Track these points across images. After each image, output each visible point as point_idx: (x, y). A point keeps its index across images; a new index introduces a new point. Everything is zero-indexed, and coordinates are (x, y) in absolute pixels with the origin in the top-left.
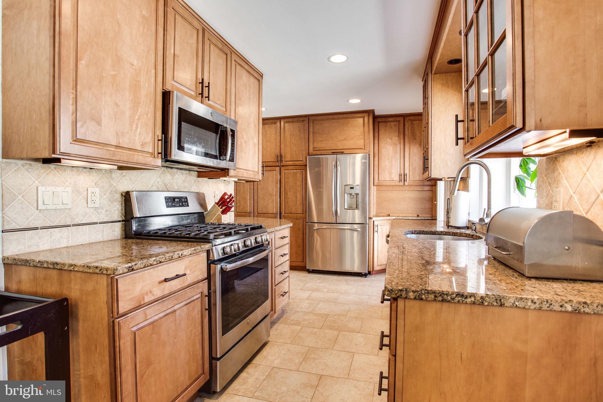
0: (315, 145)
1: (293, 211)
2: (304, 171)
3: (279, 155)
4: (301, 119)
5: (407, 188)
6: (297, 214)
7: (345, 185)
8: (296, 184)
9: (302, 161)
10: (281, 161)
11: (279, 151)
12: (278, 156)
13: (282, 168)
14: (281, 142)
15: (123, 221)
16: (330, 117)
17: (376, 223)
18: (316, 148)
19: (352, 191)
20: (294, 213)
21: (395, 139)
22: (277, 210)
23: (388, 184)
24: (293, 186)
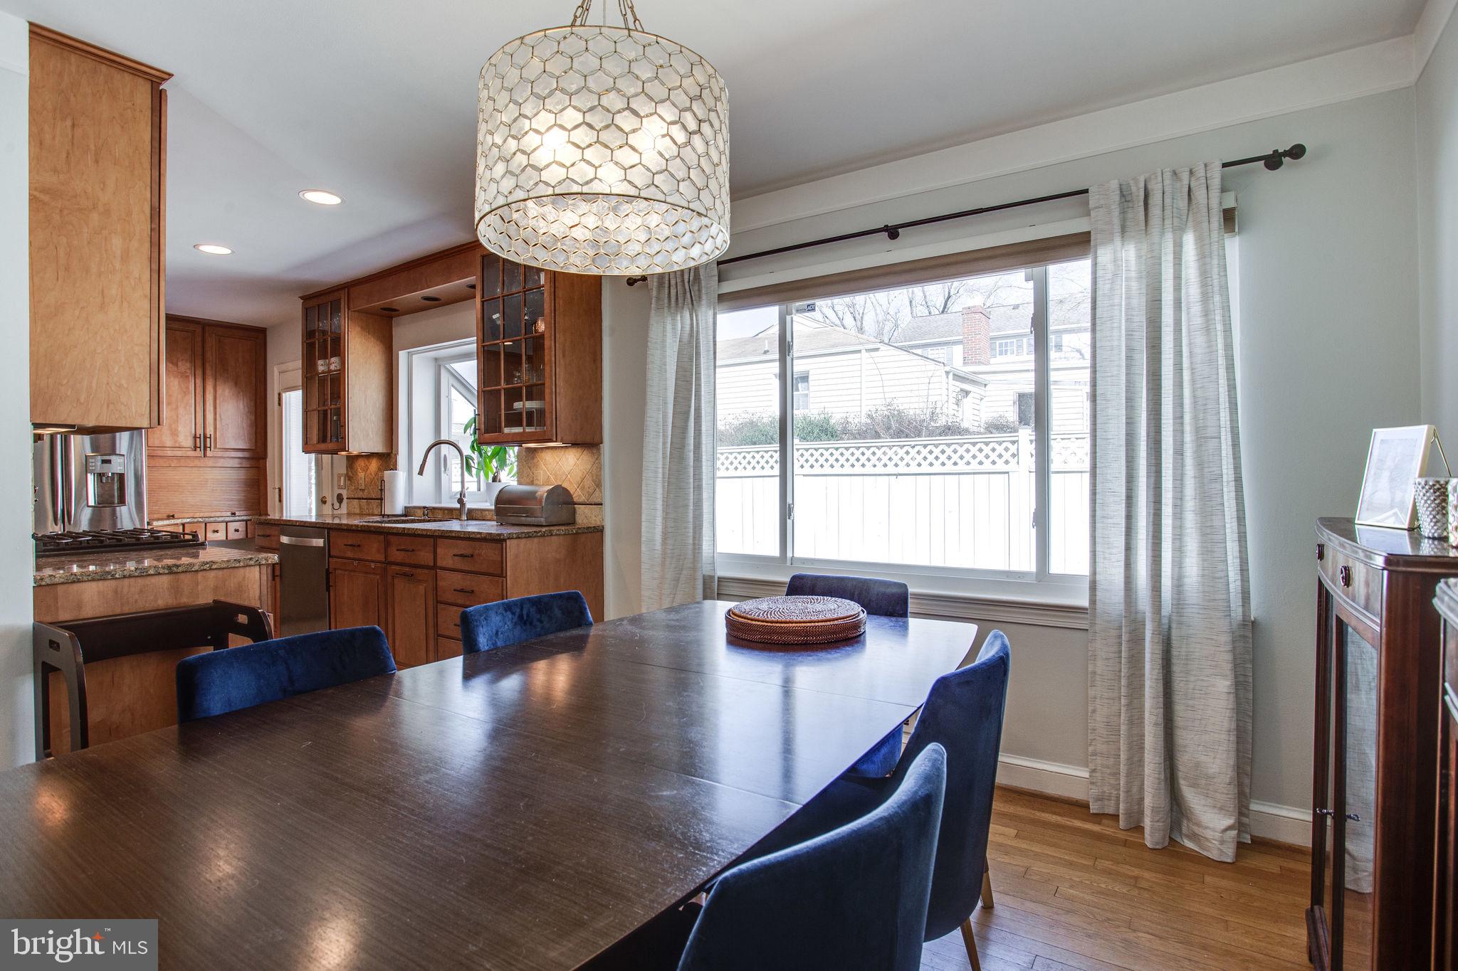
5: (211, 463)
7: (87, 456)
19: (105, 468)
21: (185, 366)
23: (169, 453)
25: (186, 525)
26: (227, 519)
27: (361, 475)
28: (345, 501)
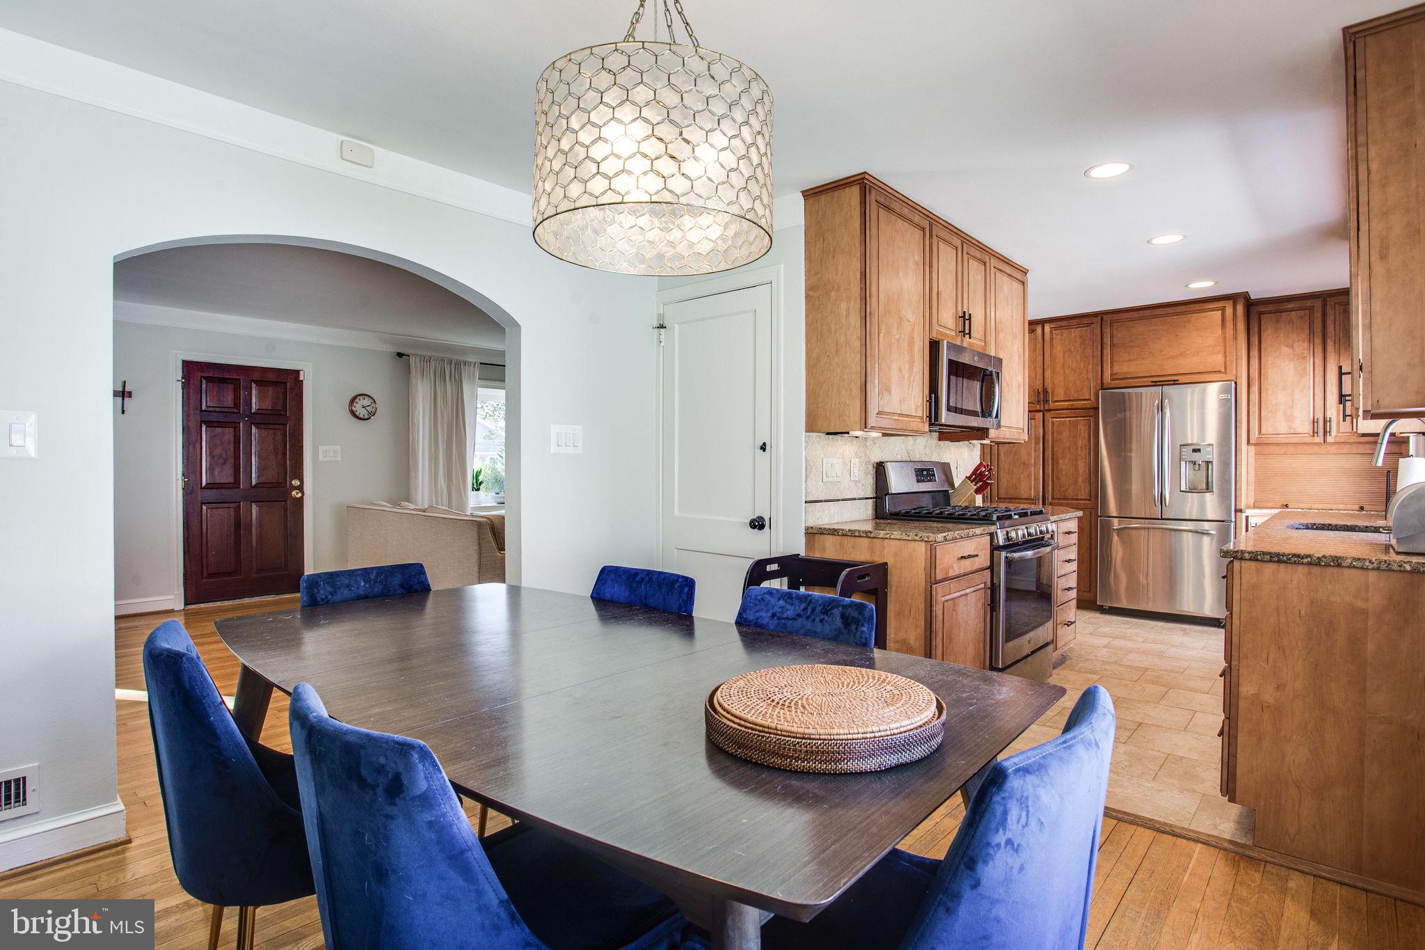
0: (1116, 369)
1: (1070, 493)
2: (1092, 419)
3: (1041, 390)
4: (1085, 321)
5: (1333, 449)
6: (1077, 500)
7: (1181, 446)
8: (1076, 443)
9: (1090, 400)
10: (1046, 401)
11: (1041, 381)
12: (1039, 393)
13: (1047, 415)
14: (1046, 366)
15: (874, 498)
16: (1148, 313)
17: (1252, 521)
18: (1117, 374)
19: (1195, 457)
20: (1072, 499)
21: (1302, 346)
22: (1037, 491)
23: (1284, 440)
24: (1069, 448)
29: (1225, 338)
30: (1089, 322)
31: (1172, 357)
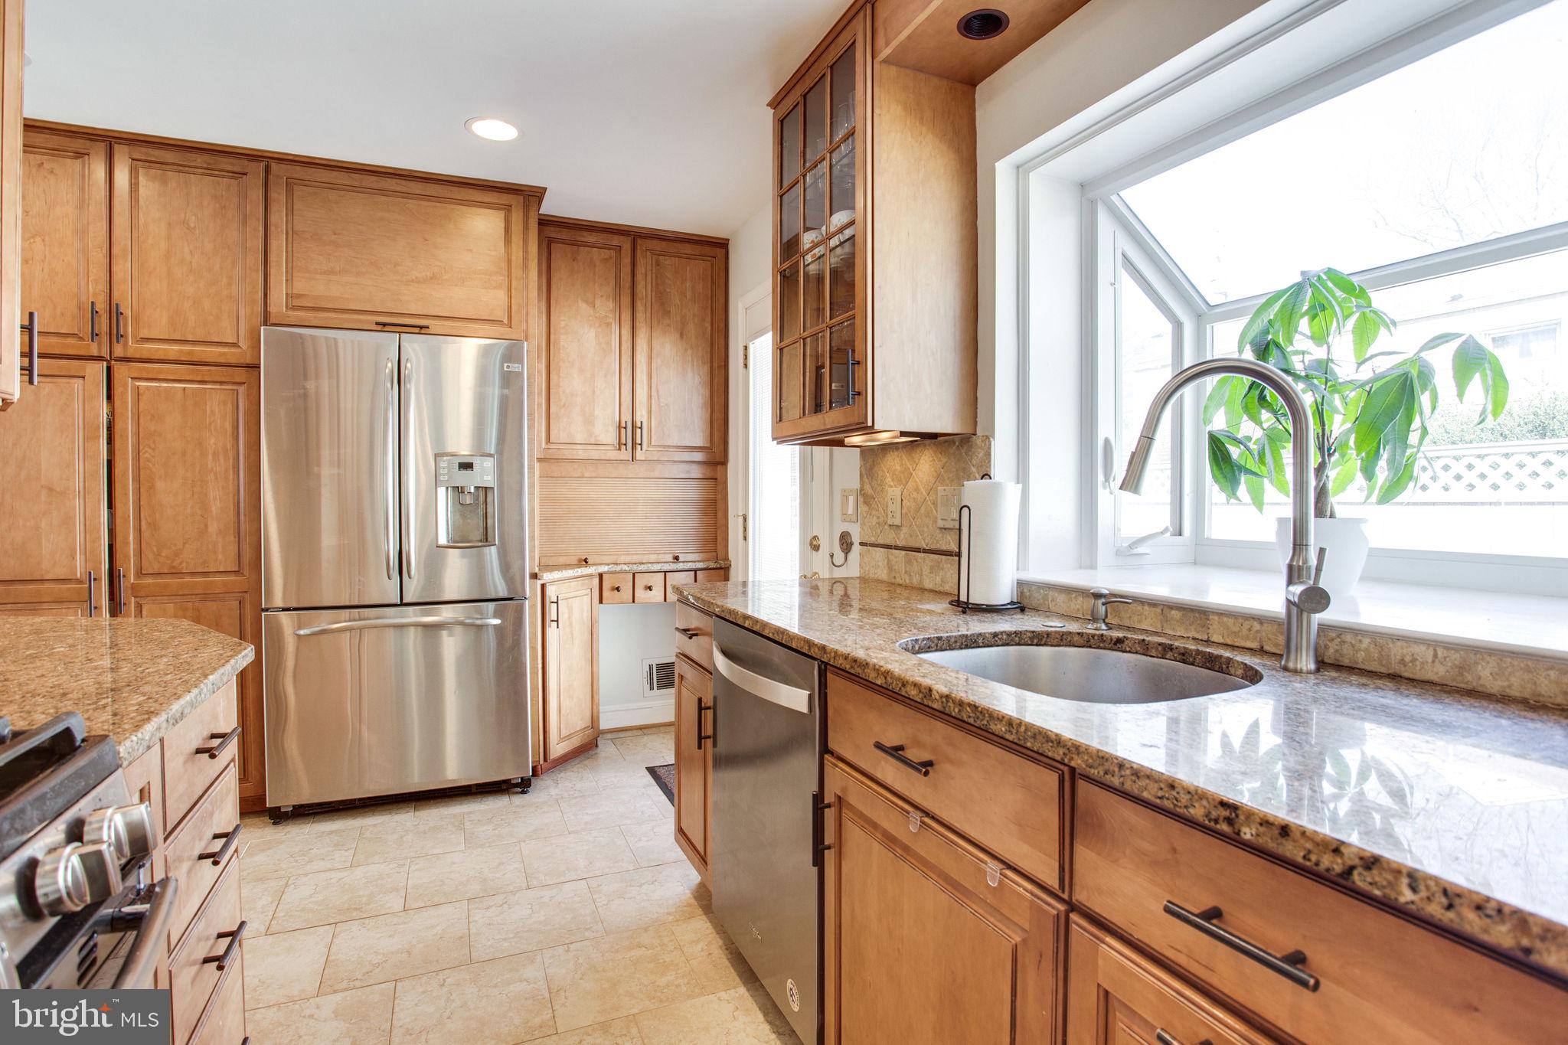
0: (300, 286)
1: (189, 560)
2: (242, 389)
3: (101, 306)
4: (226, 164)
5: (643, 470)
6: (205, 574)
7: (438, 454)
9: (235, 345)
10: (116, 335)
11: (103, 286)
12: (94, 312)
13: (121, 371)
14: (116, 250)
18: (300, 296)
19: (463, 478)
20: (193, 574)
22: (95, 563)
23: (582, 455)
24: (184, 454)
25: (604, 576)
26: (666, 567)
27: (894, 492)
28: (856, 549)
29: (509, 262)
30: (235, 169)
31: (417, 281)
